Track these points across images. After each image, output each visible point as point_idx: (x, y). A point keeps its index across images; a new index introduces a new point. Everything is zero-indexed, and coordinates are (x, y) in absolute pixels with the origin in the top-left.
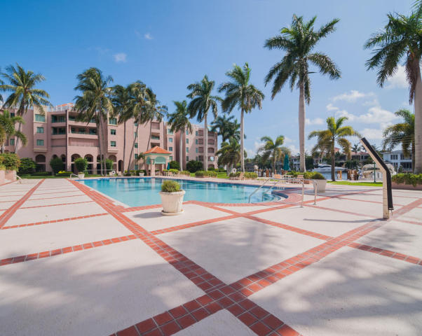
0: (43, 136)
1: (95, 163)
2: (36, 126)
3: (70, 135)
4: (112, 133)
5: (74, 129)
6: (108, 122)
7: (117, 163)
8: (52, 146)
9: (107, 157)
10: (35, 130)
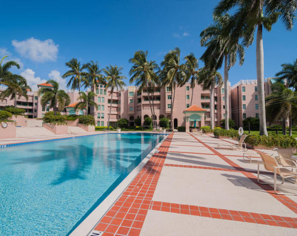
0: (133, 105)
1: (158, 121)
2: (129, 99)
3: (143, 102)
4: (168, 98)
5: (146, 98)
6: (166, 90)
7: (173, 121)
8: (138, 111)
9: (166, 116)
10: (129, 102)
